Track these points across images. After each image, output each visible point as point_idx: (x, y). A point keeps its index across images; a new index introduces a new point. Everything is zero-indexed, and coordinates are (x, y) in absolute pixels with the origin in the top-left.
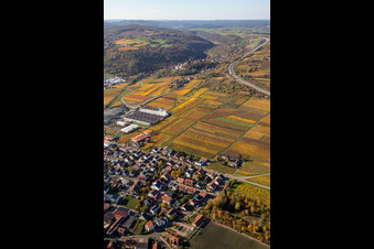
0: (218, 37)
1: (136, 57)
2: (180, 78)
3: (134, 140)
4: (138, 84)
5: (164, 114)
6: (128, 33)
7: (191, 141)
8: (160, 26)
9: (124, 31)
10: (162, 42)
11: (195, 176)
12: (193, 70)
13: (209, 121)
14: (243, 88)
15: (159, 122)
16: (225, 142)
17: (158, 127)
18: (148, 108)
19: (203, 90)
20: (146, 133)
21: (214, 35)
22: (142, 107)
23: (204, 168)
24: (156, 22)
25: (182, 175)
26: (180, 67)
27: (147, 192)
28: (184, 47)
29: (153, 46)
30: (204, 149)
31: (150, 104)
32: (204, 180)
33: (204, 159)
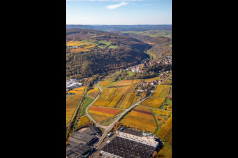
4: (96, 88)
6: (74, 36)
29: (101, 47)
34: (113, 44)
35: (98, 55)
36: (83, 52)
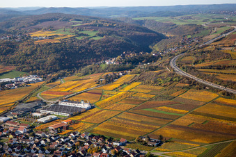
0: (173, 27)
1: (57, 51)
2: (110, 74)
3: (51, 127)
4: (58, 82)
5: (86, 106)
6: (47, 24)
7: (113, 128)
8: (94, 14)
9: (42, 21)
10: (92, 33)
11: (111, 152)
12: (128, 65)
13: (137, 111)
14: (181, 79)
15: (80, 113)
17: (78, 118)
18: (69, 101)
19: (135, 84)
20: (65, 122)
21: (168, 25)
22: (62, 100)
23: (123, 147)
24: (88, 10)
25: (99, 151)
26: (112, 62)
28: (121, 40)
29: (80, 38)
30: (125, 134)
31: (71, 99)
33: (123, 140)
34: (99, 35)
35: (71, 47)
36: (50, 44)
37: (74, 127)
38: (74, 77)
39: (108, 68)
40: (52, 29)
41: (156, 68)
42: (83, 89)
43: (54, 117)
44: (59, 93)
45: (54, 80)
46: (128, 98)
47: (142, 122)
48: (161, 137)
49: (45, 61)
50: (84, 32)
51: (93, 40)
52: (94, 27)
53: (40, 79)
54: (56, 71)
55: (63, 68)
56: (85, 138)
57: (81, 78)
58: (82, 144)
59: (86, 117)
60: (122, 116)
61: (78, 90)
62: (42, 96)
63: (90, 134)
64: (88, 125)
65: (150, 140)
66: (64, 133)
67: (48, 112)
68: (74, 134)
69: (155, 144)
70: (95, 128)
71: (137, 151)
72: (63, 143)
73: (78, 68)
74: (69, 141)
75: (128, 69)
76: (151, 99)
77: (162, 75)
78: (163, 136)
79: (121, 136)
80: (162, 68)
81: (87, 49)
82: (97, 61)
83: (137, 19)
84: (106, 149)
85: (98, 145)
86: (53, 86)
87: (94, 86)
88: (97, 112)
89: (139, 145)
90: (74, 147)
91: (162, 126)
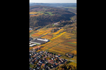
1: (38, 19)
2: (56, 28)
3: (34, 48)
4: (38, 30)
5: (47, 40)
6: (35, 9)
7: (56, 50)
8: (51, 6)
9: (33, 8)
10: (50, 13)
11: (55, 60)
12: (62, 25)
13: (64, 43)
15: (44, 43)
16: (69, 50)
17: (44, 45)
18: (41, 38)
19: (65, 33)
20: (39, 47)
22: (38, 38)
23: (59, 58)
24: (49, 4)
25: (50, 59)
26: (56, 24)
27: (37, 63)
28: (60, 15)
29: (46, 15)
30: (60, 52)
32: (58, 60)
33: (59, 55)
34: (53, 14)
36: (35, 17)
37: (42, 49)
38: (43, 29)
39: (55, 26)
40: (36, 11)
41: (72, 27)
42: (46, 34)
43: (35, 44)
44: (38, 35)
45: (36, 30)
46: (62, 38)
47: (66, 48)
48: (73, 54)
49: (33, 23)
50: (47, 13)
51: (50, 16)
52: (51, 11)
53: (32, 29)
54: (37, 26)
55: (40, 25)
56: (45, 54)
57: (46, 29)
58: (44, 56)
59: (46, 45)
60: (59, 45)
61: (44, 34)
62: (31, 36)
63: (47, 52)
64: (47, 48)
65: (69, 55)
66: (38, 51)
67: (33, 42)
68: (42, 51)
69: (71, 57)
70: (49, 50)
71: (64, 60)
72: (38, 55)
73: (45, 25)
74: (40, 54)
75: (62, 27)
76: (70, 39)
77: (74, 30)
78: (74, 53)
79: (59, 53)
80: (74, 27)
81: (48, 19)
82: (51, 23)
83: (66, 8)
84: (53, 58)
85: (50, 56)
86: (36, 32)
87: (50, 33)
88: (51, 43)
89: (65, 57)
90: (41, 57)
91: (74, 49)
